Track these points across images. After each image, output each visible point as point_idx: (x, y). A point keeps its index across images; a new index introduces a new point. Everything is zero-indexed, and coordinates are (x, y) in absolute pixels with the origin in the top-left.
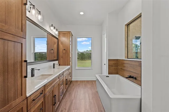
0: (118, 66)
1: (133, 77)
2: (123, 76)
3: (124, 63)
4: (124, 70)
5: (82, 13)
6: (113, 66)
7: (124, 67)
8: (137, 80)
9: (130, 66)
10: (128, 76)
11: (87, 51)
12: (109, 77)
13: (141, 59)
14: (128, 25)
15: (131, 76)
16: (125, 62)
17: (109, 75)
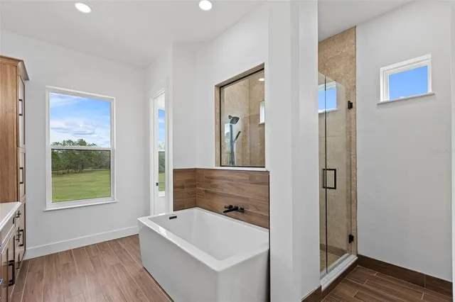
0: (196, 186)
1: (236, 209)
2: (212, 209)
3: (212, 178)
4: (213, 194)
5: (83, 8)
6: (186, 187)
7: (216, 186)
8: (247, 213)
9: (230, 184)
10: (225, 207)
11: (70, 142)
12: (176, 217)
13: (264, 167)
14: (221, 87)
15: (232, 206)
16: (217, 175)
17: (177, 213)
